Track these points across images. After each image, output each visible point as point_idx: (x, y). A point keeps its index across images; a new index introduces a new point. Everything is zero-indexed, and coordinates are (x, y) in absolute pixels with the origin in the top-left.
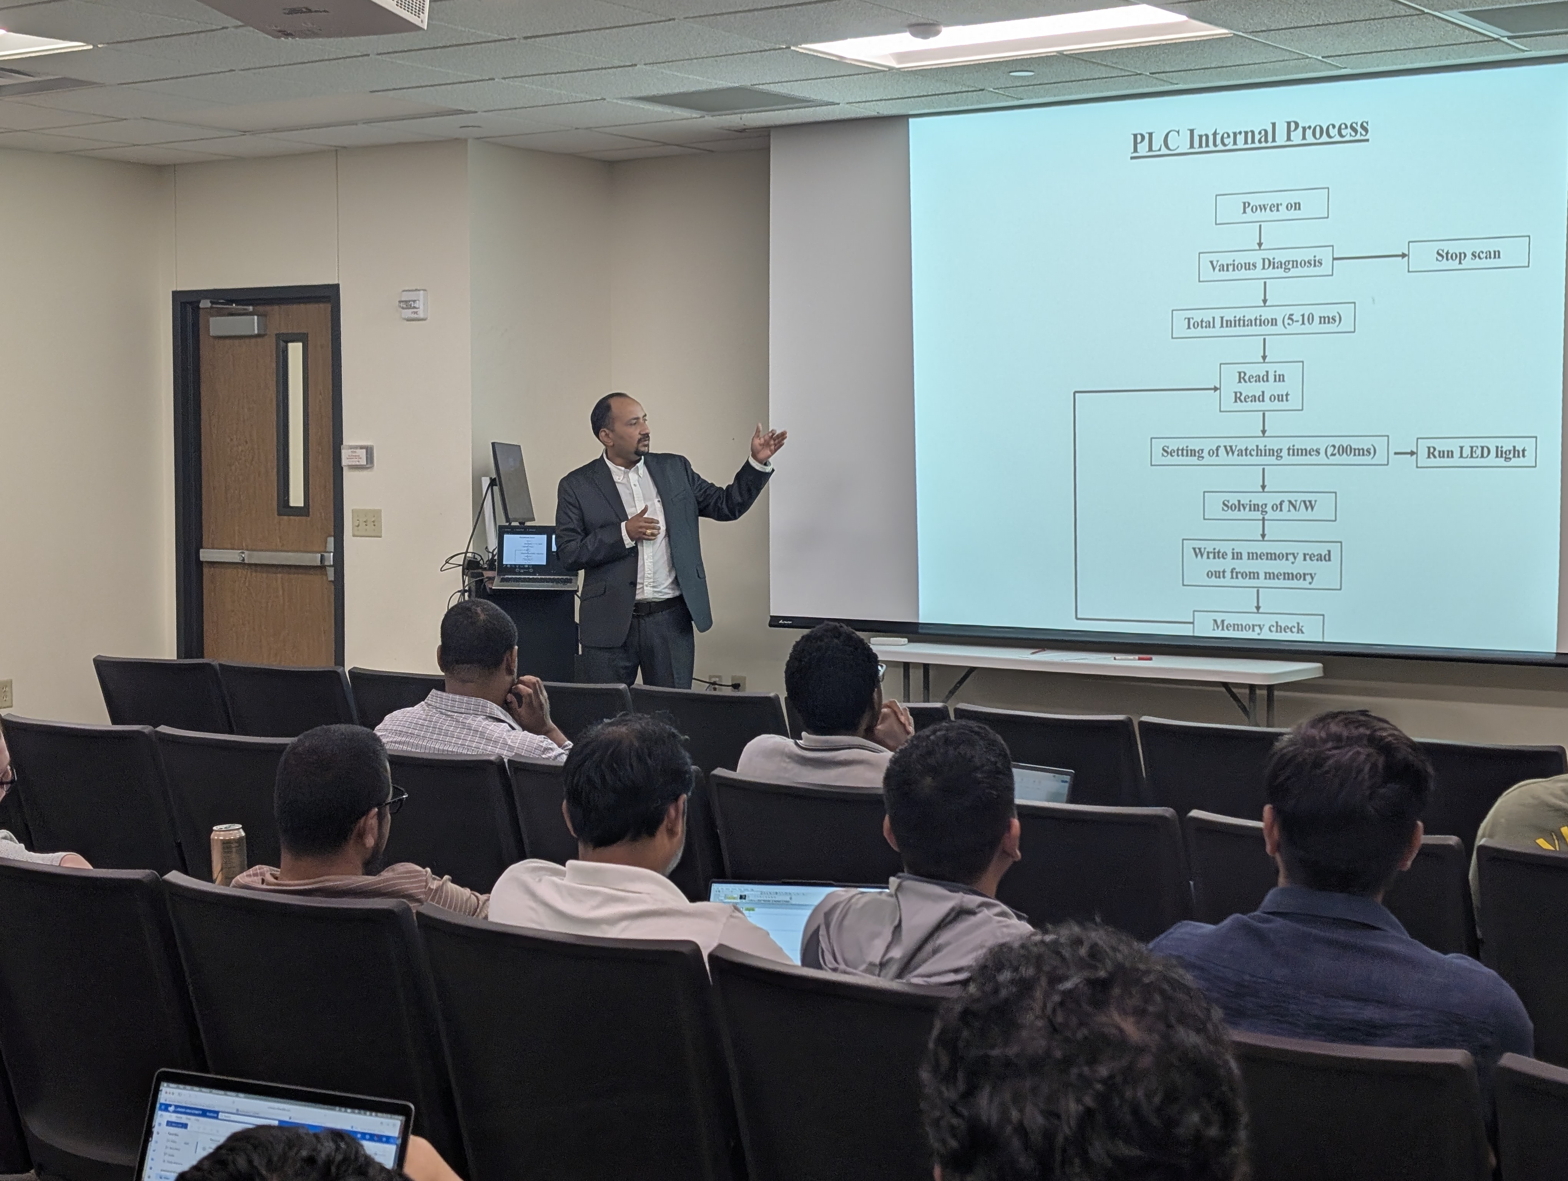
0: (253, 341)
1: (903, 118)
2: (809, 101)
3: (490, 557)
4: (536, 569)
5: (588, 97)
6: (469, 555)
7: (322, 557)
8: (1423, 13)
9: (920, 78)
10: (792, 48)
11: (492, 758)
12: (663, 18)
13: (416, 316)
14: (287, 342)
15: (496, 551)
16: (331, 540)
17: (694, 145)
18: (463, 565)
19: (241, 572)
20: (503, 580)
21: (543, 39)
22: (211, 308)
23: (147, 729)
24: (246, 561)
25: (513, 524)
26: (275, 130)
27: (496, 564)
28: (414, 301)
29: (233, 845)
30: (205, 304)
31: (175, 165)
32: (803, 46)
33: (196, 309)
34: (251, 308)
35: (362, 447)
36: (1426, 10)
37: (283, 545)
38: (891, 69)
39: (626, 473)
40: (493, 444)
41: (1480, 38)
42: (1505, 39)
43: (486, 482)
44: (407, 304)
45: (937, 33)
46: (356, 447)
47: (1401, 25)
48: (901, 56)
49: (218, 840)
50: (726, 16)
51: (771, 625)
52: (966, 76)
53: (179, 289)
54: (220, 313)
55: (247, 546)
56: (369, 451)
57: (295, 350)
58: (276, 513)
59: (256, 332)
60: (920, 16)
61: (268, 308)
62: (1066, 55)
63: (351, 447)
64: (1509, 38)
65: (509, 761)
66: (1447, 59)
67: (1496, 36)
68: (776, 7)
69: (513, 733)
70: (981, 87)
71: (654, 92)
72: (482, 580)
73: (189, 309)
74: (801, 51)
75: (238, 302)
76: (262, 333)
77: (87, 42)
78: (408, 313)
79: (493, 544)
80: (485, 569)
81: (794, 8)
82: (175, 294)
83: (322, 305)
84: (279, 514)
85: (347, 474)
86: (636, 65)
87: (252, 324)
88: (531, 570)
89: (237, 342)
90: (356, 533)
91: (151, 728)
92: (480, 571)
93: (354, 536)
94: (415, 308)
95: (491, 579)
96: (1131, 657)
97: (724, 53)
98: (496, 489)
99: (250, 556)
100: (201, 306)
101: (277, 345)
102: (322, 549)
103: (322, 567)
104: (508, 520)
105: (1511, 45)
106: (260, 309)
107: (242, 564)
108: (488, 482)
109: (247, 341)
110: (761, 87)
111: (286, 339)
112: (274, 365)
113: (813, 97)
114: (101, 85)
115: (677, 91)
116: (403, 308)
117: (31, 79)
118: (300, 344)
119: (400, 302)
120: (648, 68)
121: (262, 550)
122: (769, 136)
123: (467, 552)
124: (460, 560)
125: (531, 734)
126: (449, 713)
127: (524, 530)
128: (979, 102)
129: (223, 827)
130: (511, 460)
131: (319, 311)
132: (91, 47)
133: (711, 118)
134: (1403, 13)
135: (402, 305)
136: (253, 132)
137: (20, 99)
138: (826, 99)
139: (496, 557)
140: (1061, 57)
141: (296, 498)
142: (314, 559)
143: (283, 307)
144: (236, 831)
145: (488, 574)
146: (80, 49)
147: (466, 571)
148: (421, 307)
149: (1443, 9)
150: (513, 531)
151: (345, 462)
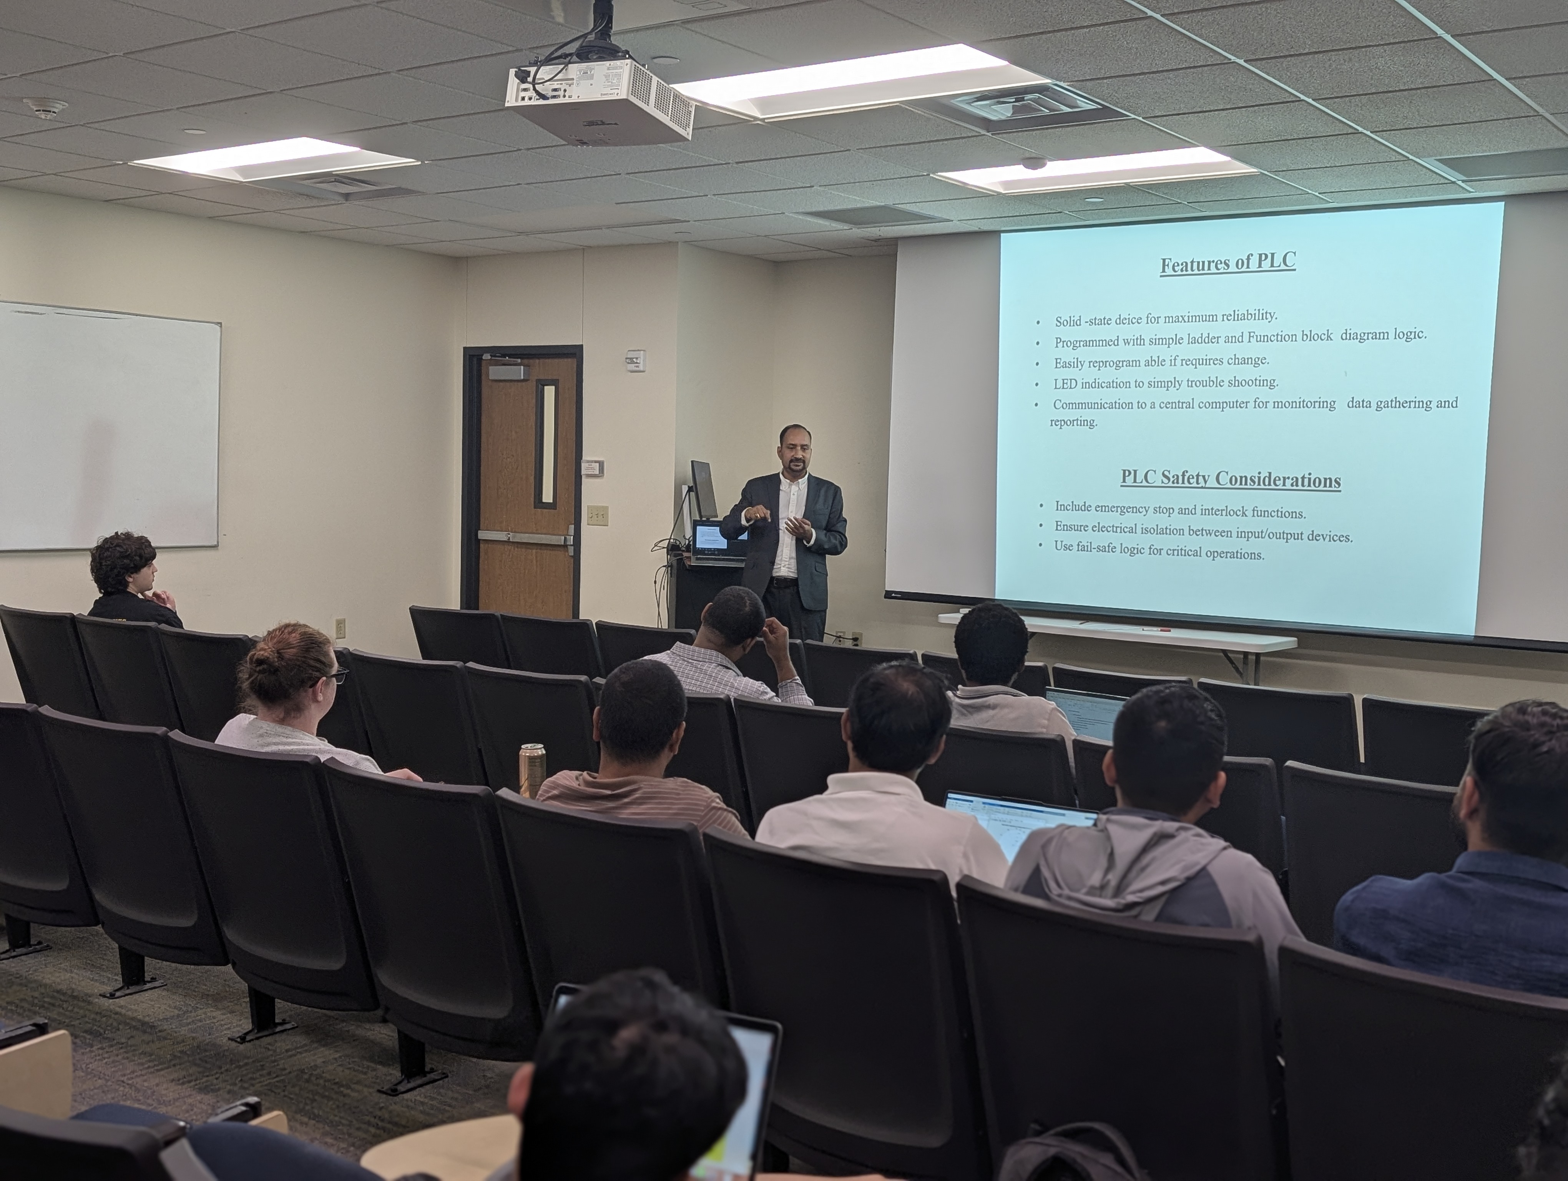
0: (520, 384)
1: (996, 234)
2: (929, 218)
3: (687, 542)
4: (720, 551)
5: (772, 212)
6: (672, 541)
7: (565, 538)
8: (1409, 159)
9: (1018, 201)
10: (931, 175)
11: (722, 696)
12: (843, 149)
13: (637, 369)
14: (544, 386)
15: (691, 538)
16: (572, 527)
17: (837, 251)
18: (667, 548)
19: (507, 547)
20: (698, 559)
21: (750, 163)
22: (491, 359)
23: (459, 664)
24: (511, 540)
25: (704, 519)
26: (543, 232)
27: (691, 547)
28: (637, 358)
29: (537, 761)
30: (486, 356)
31: (467, 257)
32: (939, 174)
33: (480, 359)
34: (519, 360)
35: (596, 462)
36: (1411, 157)
37: (537, 530)
38: (999, 194)
39: (790, 485)
40: (692, 462)
41: (1443, 181)
42: (1460, 183)
43: (685, 489)
44: (631, 361)
45: (1044, 165)
46: (592, 462)
47: (1388, 169)
48: (1006, 184)
49: (525, 756)
50: (889, 148)
51: (885, 597)
52: (1052, 201)
53: (468, 346)
54: (497, 364)
55: (512, 529)
56: (601, 464)
57: (549, 392)
58: (533, 507)
59: (522, 378)
60: (1033, 152)
61: (531, 361)
62: (1131, 186)
63: (588, 462)
64: (1463, 181)
65: (735, 699)
66: (1411, 197)
67: (1453, 180)
68: (929, 142)
69: (739, 679)
70: (1060, 210)
71: (821, 209)
72: (682, 559)
73: (475, 359)
74: (937, 177)
75: (510, 356)
76: (528, 378)
77: (418, 160)
78: (632, 367)
79: (689, 533)
80: (683, 551)
81: (941, 143)
82: (465, 348)
83: (569, 360)
84: (535, 508)
85: (584, 480)
86: (813, 186)
87: (519, 372)
88: (716, 552)
89: (508, 384)
90: (591, 523)
91: (462, 663)
92: (680, 552)
93: (588, 524)
94: (637, 363)
95: (689, 558)
96: (1155, 629)
97: (881, 178)
98: (693, 494)
99: (514, 537)
100: (484, 358)
101: (537, 387)
102: (565, 533)
103: (565, 546)
104: (701, 516)
105: (1462, 187)
106: (526, 361)
107: (508, 542)
108: (687, 489)
109: (516, 383)
110: (900, 206)
111: (542, 384)
112: (534, 401)
113: (936, 215)
114: (423, 193)
115: (839, 208)
116: (628, 363)
117: (374, 188)
118: (554, 387)
119: (626, 358)
120: (822, 189)
121: (521, 533)
122: (897, 245)
123: (670, 538)
124: (666, 543)
125: (751, 680)
126: (690, 661)
127: (708, 523)
128: (1055, 222)
129: (529, 745)
130: (703, 473)
131: (569, 363)
132: (419, 163)
133: (859, 231)
134: (1394, 159)
135: (628, 361)
136: (526, 233)
137: (363, 202)
138: (945, 217)
139: (691, 543)
140: (1128, 188)
141: (548, 496)
142: (561, 540)
143: (542, 360)
144: (539, 750)
145: (685, 554)
146: (412, 164)
147: (670, 552)
148: (642, 362)
149: (1425, 157)
150: (703, 524)
151: (583, 472)
